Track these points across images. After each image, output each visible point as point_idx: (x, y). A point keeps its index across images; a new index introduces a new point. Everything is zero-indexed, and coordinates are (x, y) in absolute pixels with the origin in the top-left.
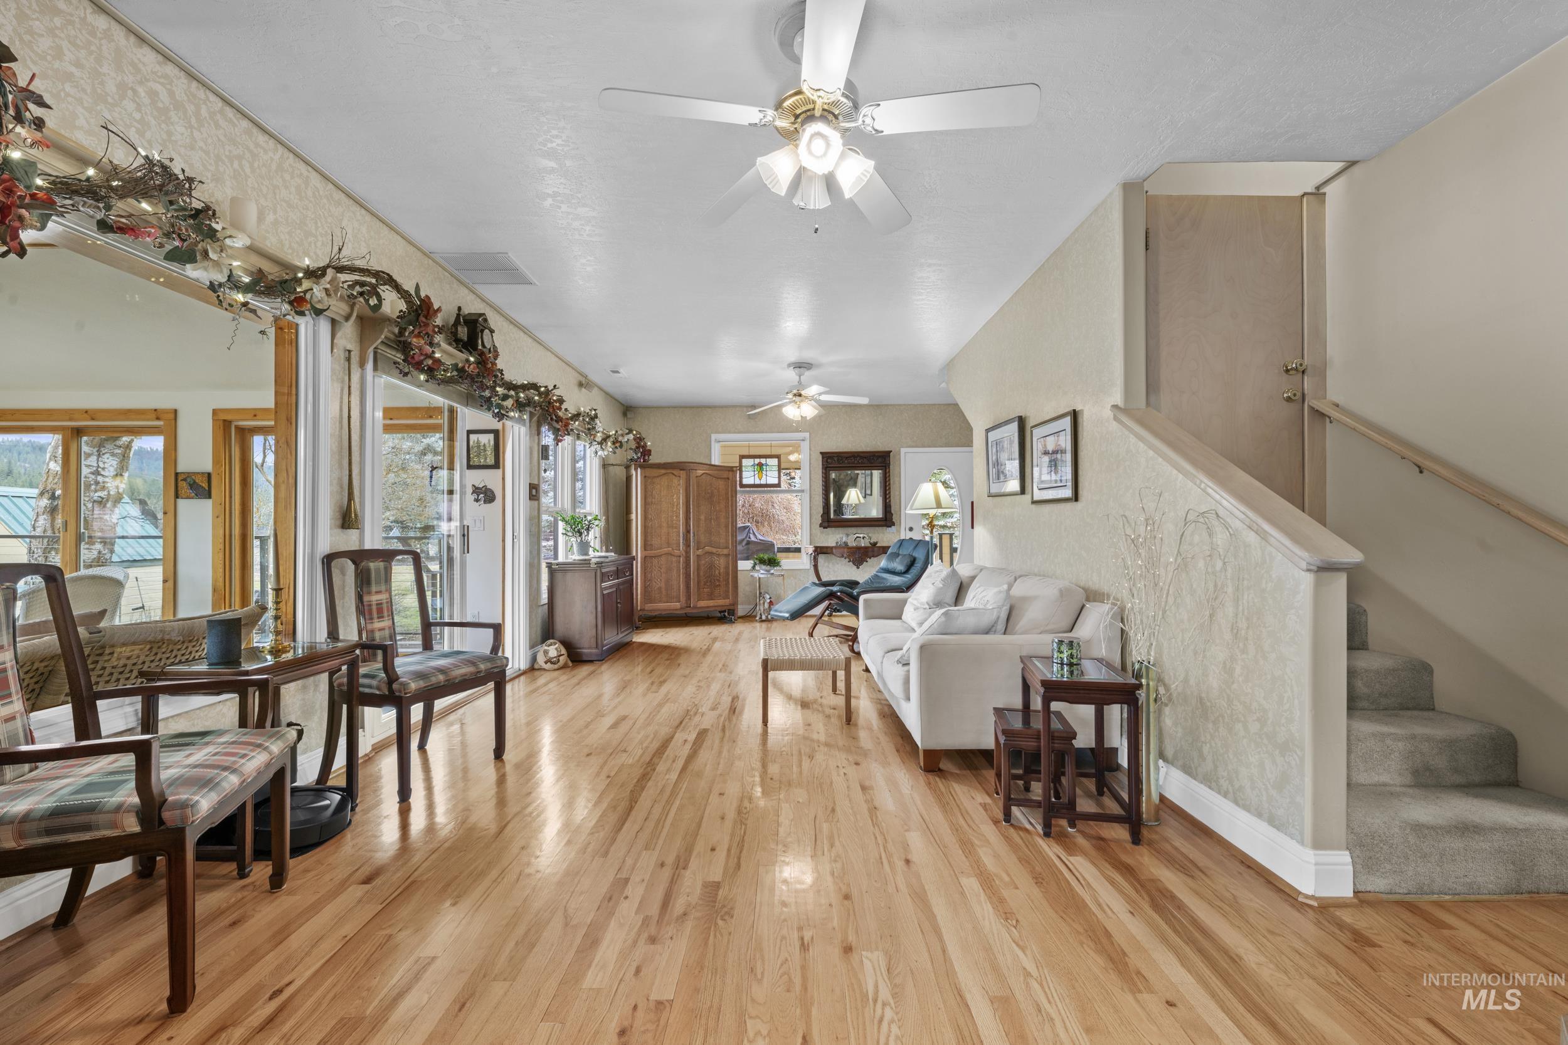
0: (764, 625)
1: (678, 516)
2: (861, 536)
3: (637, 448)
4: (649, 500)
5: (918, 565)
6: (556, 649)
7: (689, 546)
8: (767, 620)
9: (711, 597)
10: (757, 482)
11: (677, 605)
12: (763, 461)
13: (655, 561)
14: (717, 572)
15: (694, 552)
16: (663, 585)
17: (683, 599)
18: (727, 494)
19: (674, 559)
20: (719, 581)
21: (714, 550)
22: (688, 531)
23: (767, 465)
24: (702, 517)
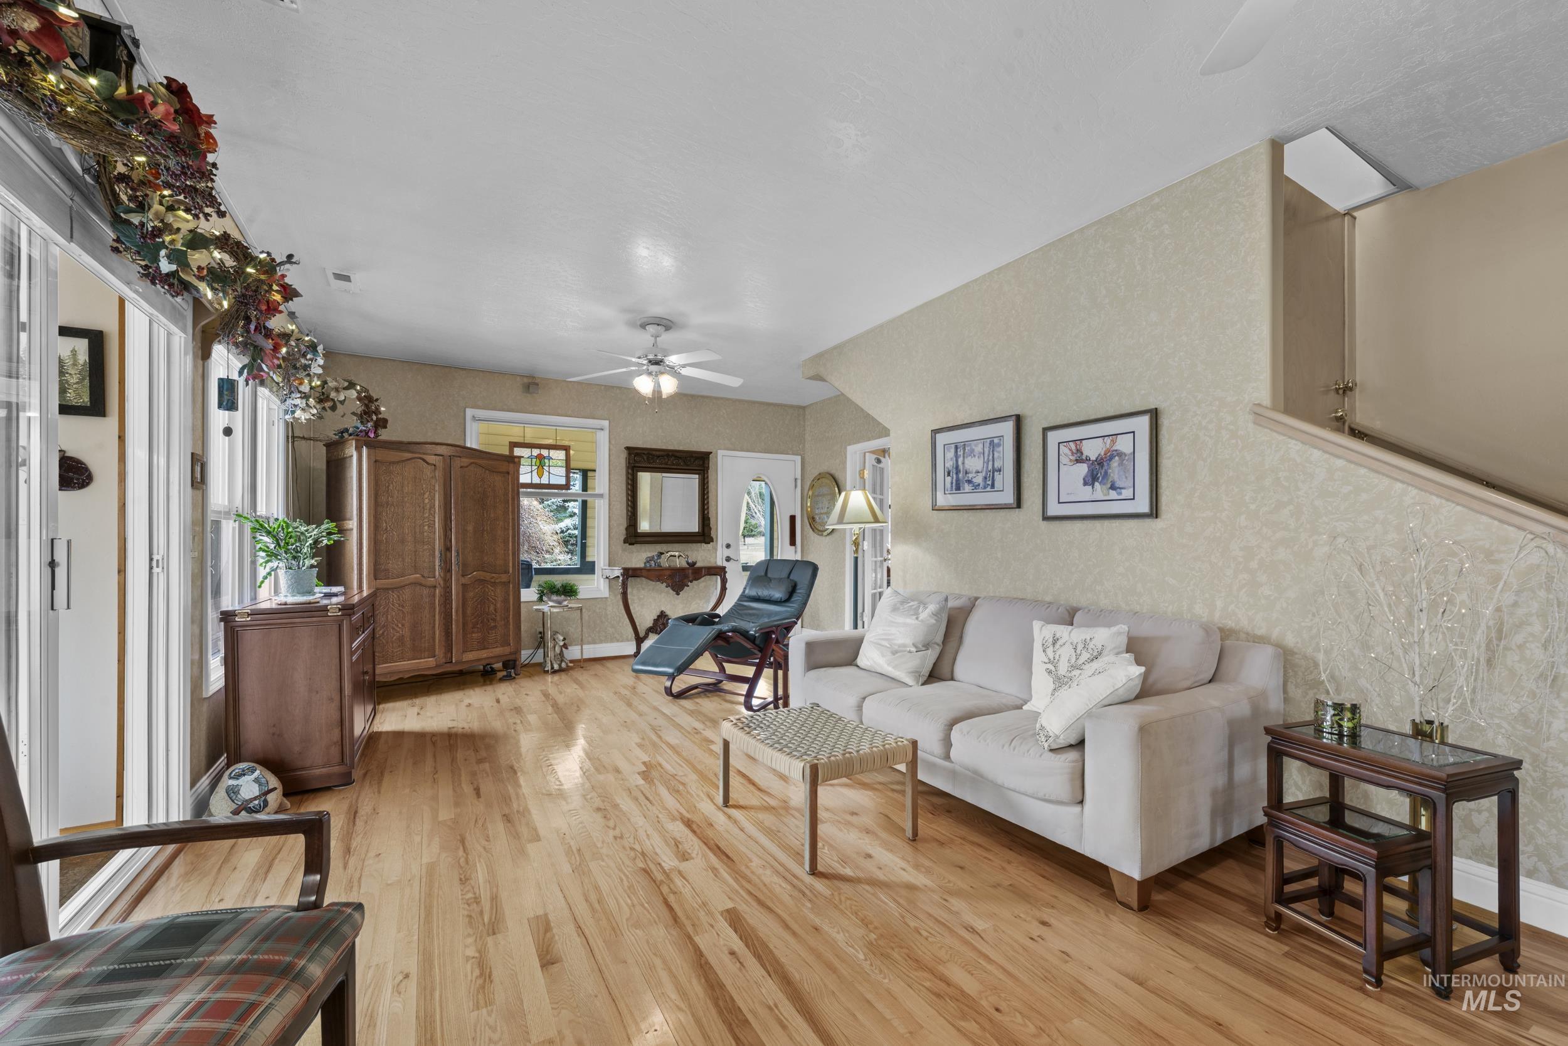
0: (556, 678)
1: (432, 525)
2: (677, 554)
3: (365, 413)
4: (383, 499)
5: (801, 591)
6: (256, 780)
7: (449, 571)
8: (561, 670)
9: (483, 645)
10: (536, 480)
11: (430, 662)
12: (545, 452)
13: (393, 596)
14: (492, 608)
15: (457, 580)
16: (406, 632)
17: (439, 651)
18: (506, 494)
19: (426, 591)
20: (494, 620)
21: (488, 576)
22: (448, 549)
23: (550, 458)
24: (470, 528)
